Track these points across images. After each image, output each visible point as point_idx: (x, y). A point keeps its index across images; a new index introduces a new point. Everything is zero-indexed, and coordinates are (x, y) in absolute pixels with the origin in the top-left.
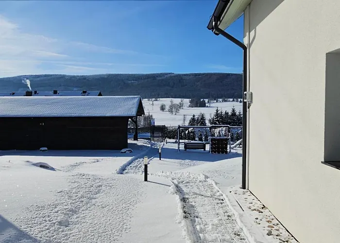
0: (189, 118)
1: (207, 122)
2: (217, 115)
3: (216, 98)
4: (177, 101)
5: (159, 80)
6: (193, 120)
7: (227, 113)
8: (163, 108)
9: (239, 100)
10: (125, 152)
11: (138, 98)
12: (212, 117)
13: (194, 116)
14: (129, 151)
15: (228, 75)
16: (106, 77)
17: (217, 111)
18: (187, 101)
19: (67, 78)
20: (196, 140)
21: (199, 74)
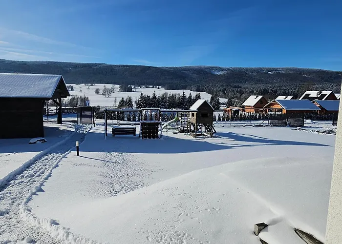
0: (119, 100)
1: (133, 103)
2: (142, 97)
3: (140, 84)
4: (109, 86)
5: (94, 69)
6: (122, 101)
7: (148, 97)
8: (97, 92)
9: (157, 87)
10: (35, 143)
11: (58, 77)
12: (138, 100)
13: (123, 98)
14: (40, 140)
15: (150, 67)
16: (46, 64)
17: (142, 94)
18: (117, 87)
19: (6, 62)
20: (125, 120)
21: (127, 66)
